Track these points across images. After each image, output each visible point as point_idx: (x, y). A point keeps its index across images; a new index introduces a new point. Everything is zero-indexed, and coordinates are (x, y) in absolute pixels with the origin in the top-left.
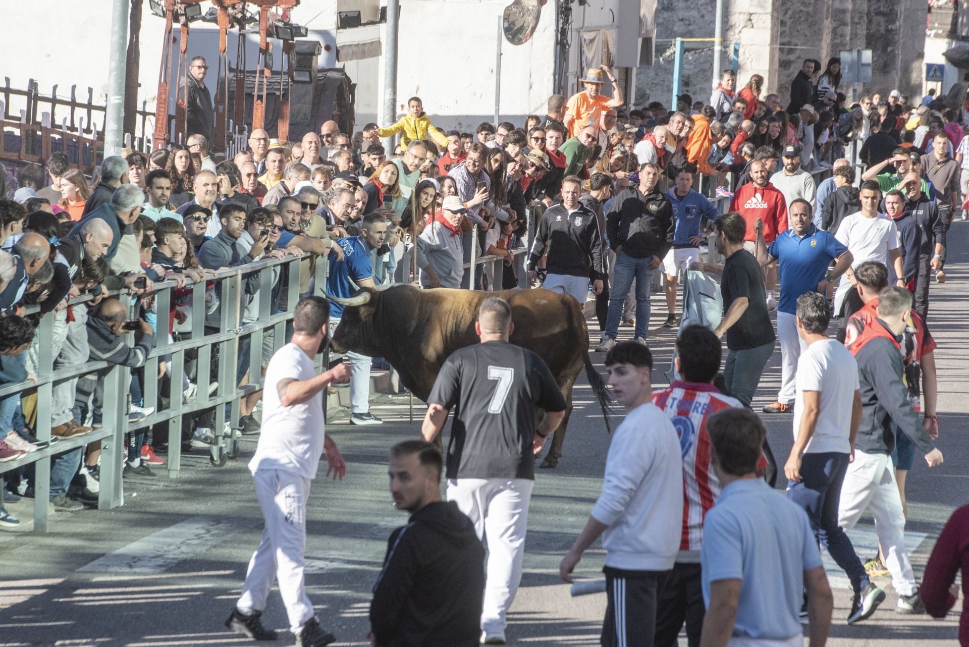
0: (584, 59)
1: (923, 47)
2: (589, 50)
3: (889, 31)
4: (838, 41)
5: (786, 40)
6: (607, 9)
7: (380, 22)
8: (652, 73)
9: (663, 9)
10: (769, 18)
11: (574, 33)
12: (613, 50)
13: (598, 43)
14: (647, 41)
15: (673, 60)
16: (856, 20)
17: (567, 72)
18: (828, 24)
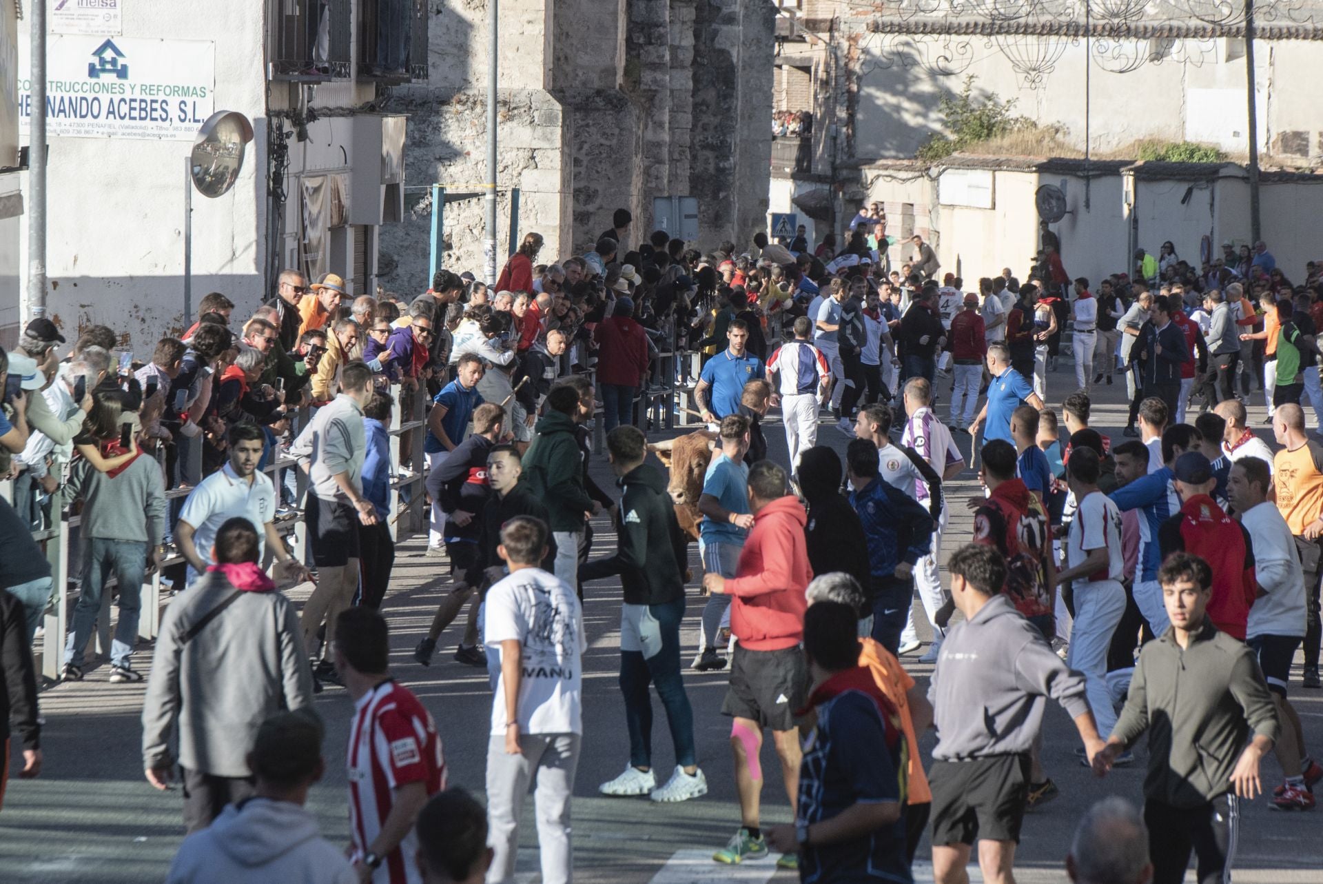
0: (306, 215)
1: (767, 191)
2: (313, 203)
3: (721, 171)
4: (653, 185)
5: (582, 184)
6: (336, 145)
7: (20, 169)
8: (400, 233)
9: (414, 144)
10: (558, 154)
11: (292, 180)
12: (346, 201)
13: (325, 194)
14: (392, 189)
15: (430, 214)
16: (676, 156)
17: (283, 233)
18: (638, 162)
